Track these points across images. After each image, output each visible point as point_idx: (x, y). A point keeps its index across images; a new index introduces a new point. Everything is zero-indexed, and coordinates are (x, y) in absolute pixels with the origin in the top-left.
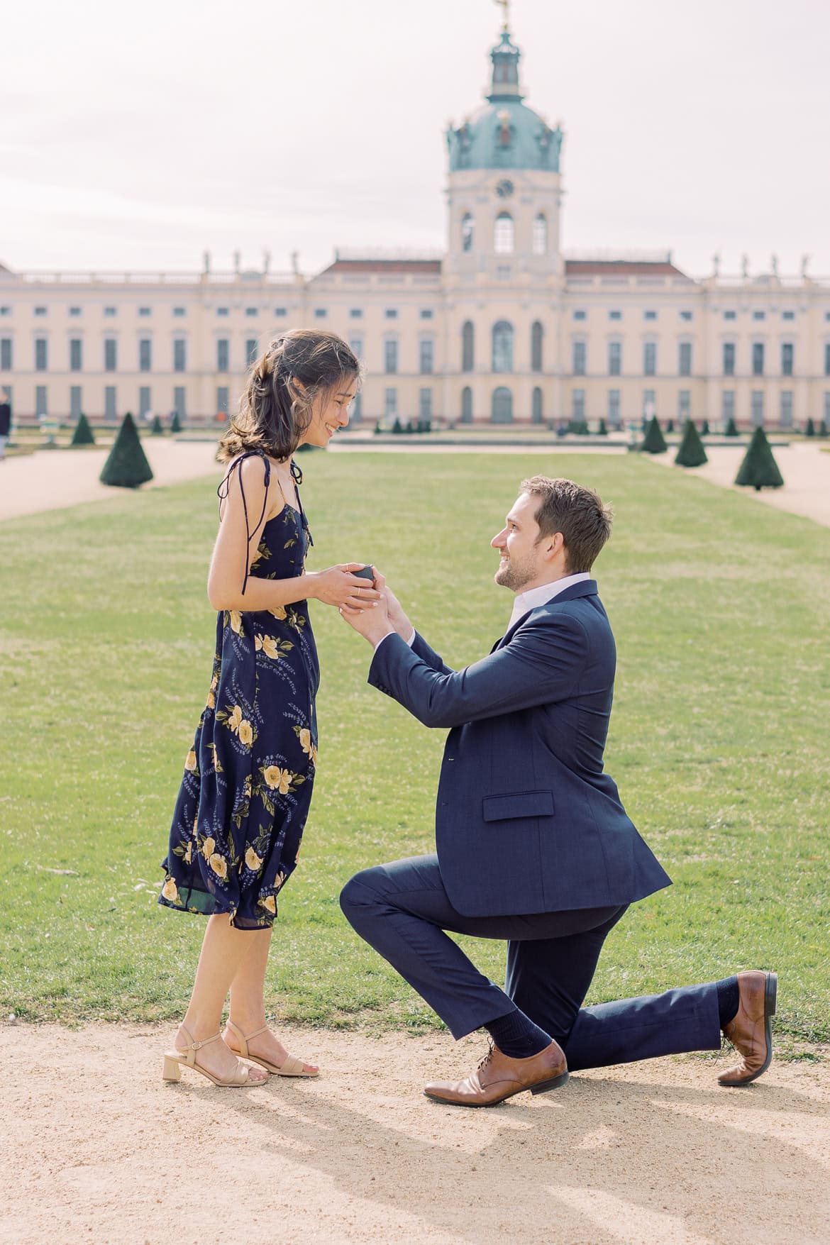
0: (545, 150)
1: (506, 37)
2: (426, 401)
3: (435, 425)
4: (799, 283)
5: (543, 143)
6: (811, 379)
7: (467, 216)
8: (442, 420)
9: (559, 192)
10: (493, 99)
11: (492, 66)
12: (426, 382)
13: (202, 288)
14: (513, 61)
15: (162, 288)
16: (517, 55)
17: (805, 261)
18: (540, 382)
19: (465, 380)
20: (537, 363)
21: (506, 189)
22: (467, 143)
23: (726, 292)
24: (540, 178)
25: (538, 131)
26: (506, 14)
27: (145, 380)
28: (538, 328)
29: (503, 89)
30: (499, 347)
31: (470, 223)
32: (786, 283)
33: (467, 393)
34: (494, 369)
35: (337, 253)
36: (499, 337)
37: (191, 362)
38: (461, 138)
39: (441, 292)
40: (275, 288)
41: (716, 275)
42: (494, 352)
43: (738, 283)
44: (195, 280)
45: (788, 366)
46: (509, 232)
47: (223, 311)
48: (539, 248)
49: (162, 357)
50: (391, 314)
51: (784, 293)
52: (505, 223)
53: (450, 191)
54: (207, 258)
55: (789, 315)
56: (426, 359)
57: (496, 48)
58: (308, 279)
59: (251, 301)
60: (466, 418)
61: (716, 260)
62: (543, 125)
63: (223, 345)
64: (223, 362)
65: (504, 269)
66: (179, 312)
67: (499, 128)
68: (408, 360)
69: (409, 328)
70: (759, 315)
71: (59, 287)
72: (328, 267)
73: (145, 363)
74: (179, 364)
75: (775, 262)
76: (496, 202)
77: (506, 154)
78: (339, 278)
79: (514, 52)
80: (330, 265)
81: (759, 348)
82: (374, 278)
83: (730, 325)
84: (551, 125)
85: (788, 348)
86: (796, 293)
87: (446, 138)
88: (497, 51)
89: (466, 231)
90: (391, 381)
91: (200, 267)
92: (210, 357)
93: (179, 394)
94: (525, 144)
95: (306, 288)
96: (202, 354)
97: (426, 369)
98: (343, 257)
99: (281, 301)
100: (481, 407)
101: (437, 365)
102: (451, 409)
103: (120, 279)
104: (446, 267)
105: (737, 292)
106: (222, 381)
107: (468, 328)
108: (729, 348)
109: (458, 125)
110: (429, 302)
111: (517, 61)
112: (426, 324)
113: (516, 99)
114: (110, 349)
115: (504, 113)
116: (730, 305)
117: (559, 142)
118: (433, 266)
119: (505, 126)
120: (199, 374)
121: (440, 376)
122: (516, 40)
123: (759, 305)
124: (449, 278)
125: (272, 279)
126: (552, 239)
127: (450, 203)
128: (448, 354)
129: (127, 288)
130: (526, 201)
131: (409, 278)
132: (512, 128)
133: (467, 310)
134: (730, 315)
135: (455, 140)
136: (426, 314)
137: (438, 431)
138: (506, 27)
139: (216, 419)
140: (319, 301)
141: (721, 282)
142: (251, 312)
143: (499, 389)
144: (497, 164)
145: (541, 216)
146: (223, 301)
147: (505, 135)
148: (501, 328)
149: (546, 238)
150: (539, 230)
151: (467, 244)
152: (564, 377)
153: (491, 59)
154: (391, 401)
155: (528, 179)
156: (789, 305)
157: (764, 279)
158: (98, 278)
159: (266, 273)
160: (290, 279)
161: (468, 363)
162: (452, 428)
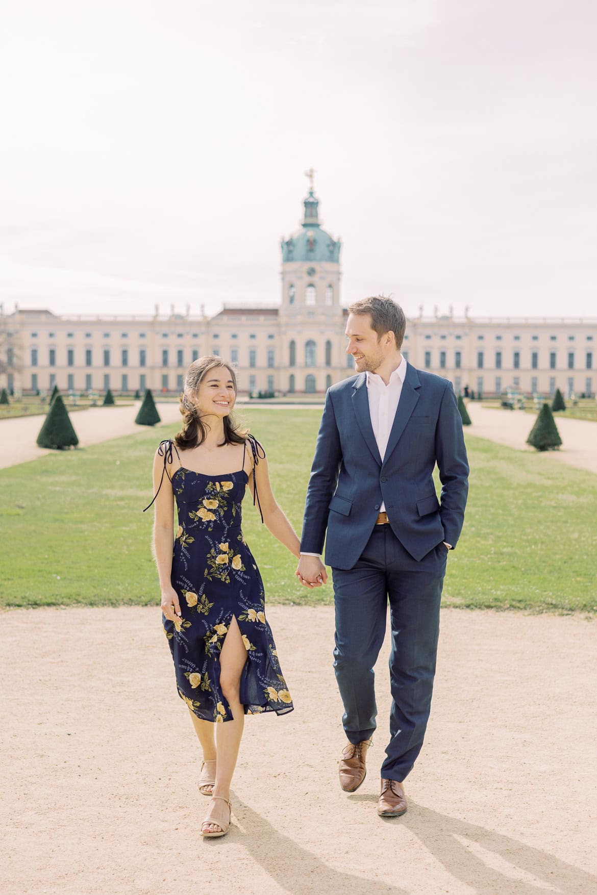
0: (332, 252)
1: (311, 194)
2: (270, 382)
3: (276, 394)
4: (464, 321)
5: (331, 248)
6: (470, 370)
7: (292, 286)
8: (279, 391)
9: (339, 273)
10: (305, 225)
11: (304, 208)
12: (271, 372)
13: (154, 324)
14: (316, 206)
15: (133, 324)
16: (317, 203)
17: (467, 309)
18: (330, 372)
19: (291, 371)
20: (328, 362)
21: (311, 272)
22: (291, 248)
23: (426, 325)
24: (328, 266)
25: (328, 242)
26: (312, 182)
27: (125, 371)
28: (329, 344)
29: (310, 221)
30: (308, 354)
31: (293, 290)
32: (456, 320)
33: (292, 378)
34: (306, 366)
35: (224, 304)
36: (309, 348)
37: (149, 361)
38: (289, 246)
39: (278, 325)
40: (193, 324)
41: (421, 316)
42: (306, 357)
43: (433, 320)
44: (150, 319)
45: (458, 364)
46: (313, 294)
47: (165, 335)
48: (329, 302)
49: (134, 359)
50: (253, 336)
51: (456, 326)
52: (311, 289)
53: (283, 273)
54: (157, 308)
55: (458, 337)
56: (271, 359)
57: (307, 199)
58: (209, 319)
59: (180, 330)
60: (292, 391)
61: (421, 309)
62: (331, 239)
63: (165, 353)
64: (165, 362)
65: (311, 313)
66: (142, 335)
67: (308, 241)
68: (261, 360)
69: (262, 345)
70: (443, 337)
71: (80, 323)
72: (219, 313)
73: (125, 362)
74: (143, 362)
75: (451, 310)
76: (307, 279)
77: (312, 254)
78: (225, 318)
79: (316, 202)
80: (220, 312)
81: (443, 354)
82: (244, 318)
83: (429, 342)
84: (335, 239)
85: (458, 354)
86: (462, 326)
87: (280, 245)
88: (307, 201)
89: (291, 294)
90: (253, 372)
91: (153, 312)
92: (159, 359)
93: (143, 378)
94: (322, 249)
95: (208, 323)
96: (153, 357)
97: (271, 365)
98: (228, 307)
99: (195, 330)
100: (300, 385)
101: (276, 362)
102: (284, 385)
103: (112, 319)
104: (281, 313)
105: (431, 325)
106: (165, 371)
107: (293, 344)
108: (428, 354)
109: (287, 239)
110: (272, 330)
111: (317, 206)
112: (271, 342)
113: (316, 225)
114: (107, 355)
115: (311, 233)
116: (428, 332)
117: (339, 248)
118: (274, 312)
119: (312, 239)
120: (153, 368)
121: (278, 369)
122: (318, 195)
123: (444, 332)
124: (282, 318)
125: (191, 319)
126: (336, 298)
127: (283, 279)
128: (283, 357)
129: (115, 323)
130: (322, 278)
131: (262, 318)
132: (315, 241)
133: (291, 335)
134: (428, 337)
135: (285, 247)
136: (271, 337)
137: (278, 397)
138: (311, 188)
139: (162, 391)
140: (216, 330)
141: (424, 320)
142: (180, 335)
143: (309, 376)
144: (307, 259)
145: (330, 286)
146: (165, 330)
147: (311, 244)
148: (310, 344)
149: (333, 298)
150: (329, 294)
151: (292, 300)
152: (343, 369)
153: (304, 205)
154: (253, 382)
155: (323, 267)
156: (459, 332)
157: (446, 318)
158: (100, 318)
159: (188, 315)
160: (200, 319)
161: (292, 362)
162: (285, 395)
